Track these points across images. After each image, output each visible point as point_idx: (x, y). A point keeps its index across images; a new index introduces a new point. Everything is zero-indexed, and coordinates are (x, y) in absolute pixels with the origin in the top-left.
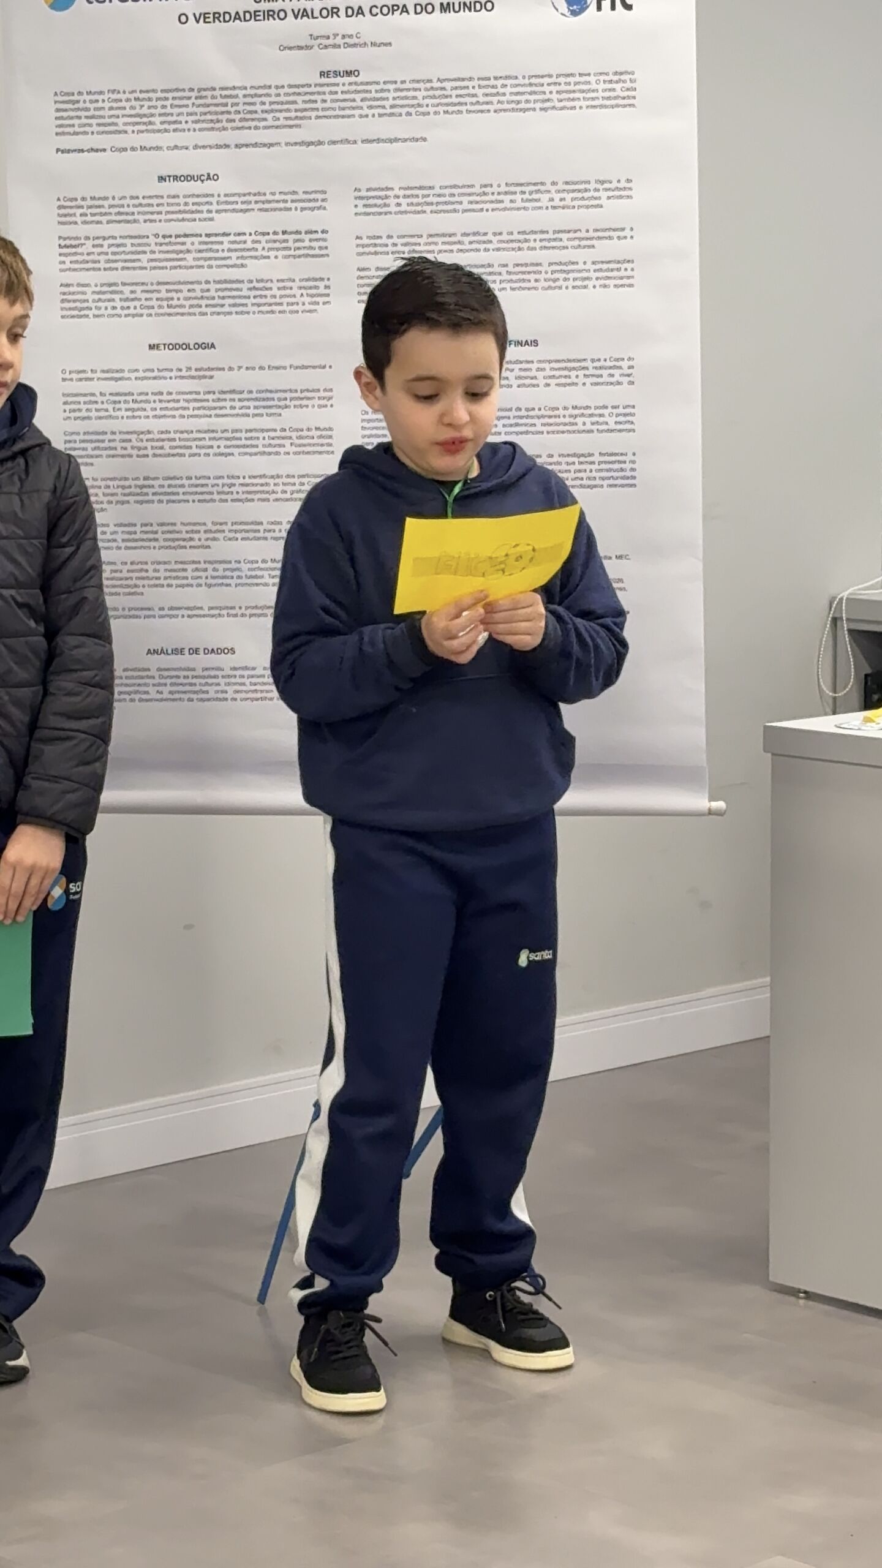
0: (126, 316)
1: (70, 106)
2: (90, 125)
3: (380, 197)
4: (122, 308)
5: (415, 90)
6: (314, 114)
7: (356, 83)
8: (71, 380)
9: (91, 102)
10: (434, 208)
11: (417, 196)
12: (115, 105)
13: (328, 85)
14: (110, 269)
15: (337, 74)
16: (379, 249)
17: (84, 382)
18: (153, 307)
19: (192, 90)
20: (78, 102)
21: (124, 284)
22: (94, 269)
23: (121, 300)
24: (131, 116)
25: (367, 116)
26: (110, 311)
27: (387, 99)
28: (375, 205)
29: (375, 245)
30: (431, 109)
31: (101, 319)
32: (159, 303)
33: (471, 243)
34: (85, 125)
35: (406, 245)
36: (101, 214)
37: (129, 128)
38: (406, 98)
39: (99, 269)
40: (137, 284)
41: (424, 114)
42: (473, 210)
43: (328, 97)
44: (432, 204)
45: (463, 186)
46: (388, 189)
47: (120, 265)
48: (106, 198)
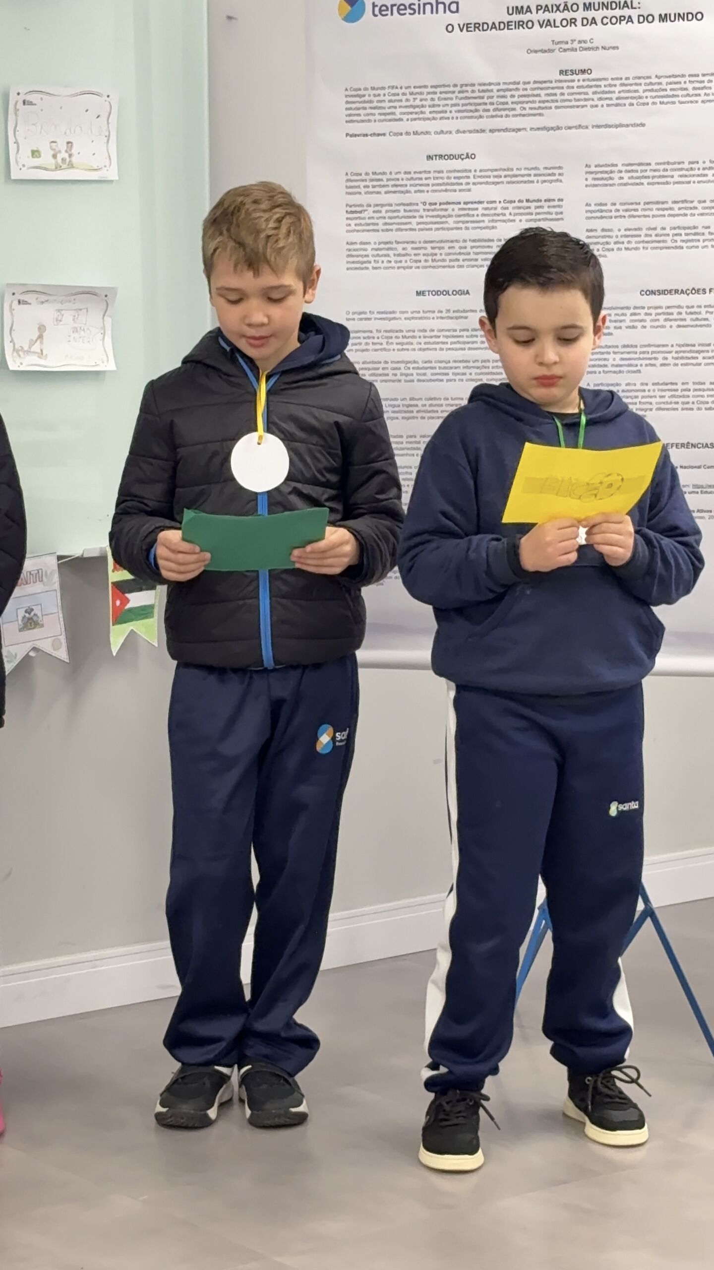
0: (399, 268)
1: (357, 99)
2: (374, 115)
3: (606, 172)
4: (396, 262)
5: (636, 84)
6: (553, 105)
7: (588, 80)
8: (354, 319)
9: (375, 95)
10: (650, 180)
11: (637, 171)
12: (393, 98)
13: (566, 81)
14: (387, 230)
15: (573, 72)
16: (604, 214)
17: (364, 322)
18: (420, 261)
19: (455, 86)
20: (364, 96)
21: (398, 243)
22: (374, 230)
23: (395, 255)
24: (406, 107)
25: (597, 106)
26: (385, 264)
27: (614, 92)
28: (602, 179)
29: (602, 211)
30: (650, 101)
31: (378, 271)
32: (425, 257)
33: (680, 209)
34: (368, 115)
35: (627, 210)
36: (380, 186)
37: (405, 117)
38: (629, 91)
39: (378, 231)
40: (408, 243)
41: (644, 104)
42: (683, 183)
43: (565, 91)
44: (649, 177)
45: (674, 163)
46: (613, 165)
47: (394, 227)
48: (384, 173)
